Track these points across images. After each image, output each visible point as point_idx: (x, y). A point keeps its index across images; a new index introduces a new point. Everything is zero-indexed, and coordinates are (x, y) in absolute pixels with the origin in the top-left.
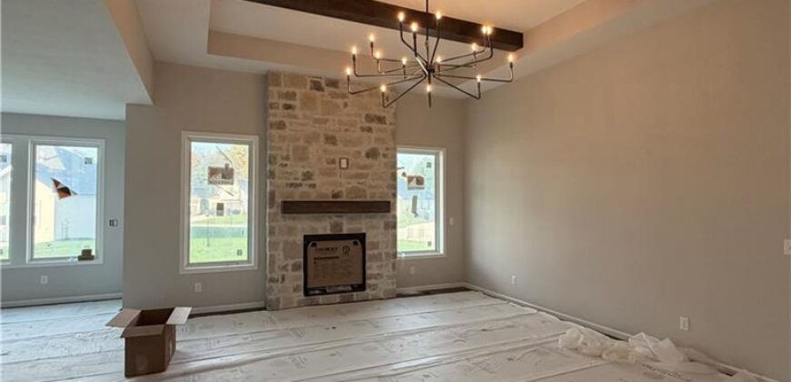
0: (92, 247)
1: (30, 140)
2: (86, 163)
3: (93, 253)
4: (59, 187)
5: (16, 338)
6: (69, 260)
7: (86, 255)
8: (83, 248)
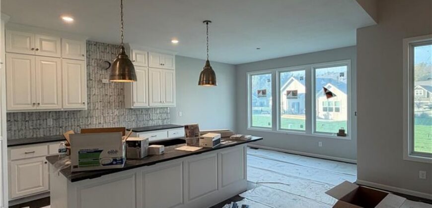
0: (346, 129)
1: (312, 66)
2: (340, 76)
3: (346, 132)
4: (327, 92)
5: (297, 175)
6: (333, 135)
7: (342, 133)
8: (340, 129)
